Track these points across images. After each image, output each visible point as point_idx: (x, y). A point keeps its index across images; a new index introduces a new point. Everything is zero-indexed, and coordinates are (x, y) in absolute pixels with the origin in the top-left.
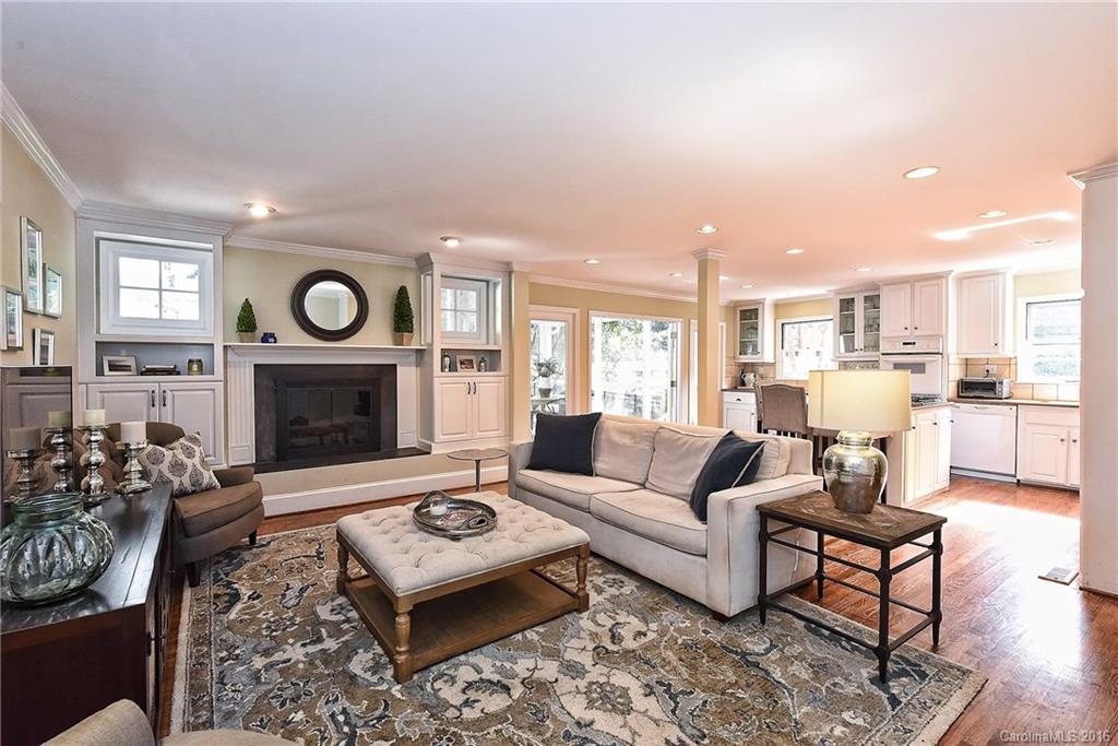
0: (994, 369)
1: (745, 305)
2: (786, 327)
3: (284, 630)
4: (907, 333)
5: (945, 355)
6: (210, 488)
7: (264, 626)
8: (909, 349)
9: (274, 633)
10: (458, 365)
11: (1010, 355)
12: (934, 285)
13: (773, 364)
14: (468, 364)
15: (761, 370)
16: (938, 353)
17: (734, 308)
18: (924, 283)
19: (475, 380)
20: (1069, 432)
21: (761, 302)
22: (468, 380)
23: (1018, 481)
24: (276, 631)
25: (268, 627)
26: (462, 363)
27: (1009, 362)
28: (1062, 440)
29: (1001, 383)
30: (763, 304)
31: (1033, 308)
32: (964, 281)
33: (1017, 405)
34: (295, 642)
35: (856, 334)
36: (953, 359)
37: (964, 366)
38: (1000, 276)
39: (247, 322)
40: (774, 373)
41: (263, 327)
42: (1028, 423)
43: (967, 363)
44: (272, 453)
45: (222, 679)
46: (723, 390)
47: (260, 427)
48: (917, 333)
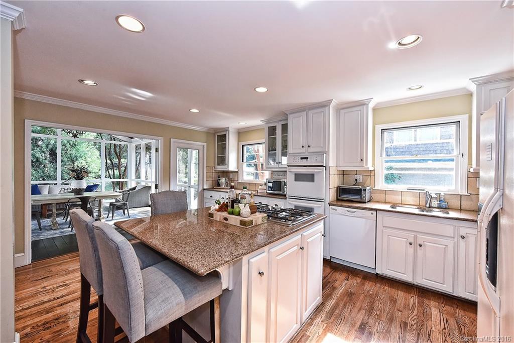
0: (360, 178)
1: (221, 132)
2: (245, 147)
4: (304, 150)
5: (328, 168)
8: (304, 162)
11: (371, 168)
12: (321, 112)
13: (237, 172)
15: (231, 176)
16: (322, 166)
17: (214, 134)
18: (315, 111)
20: (416, 237)
21: (227, 130)
23: (377, 274)
27: (370, 173)
28: (411, 244)
29: (365, 190)
30: (229, 131)
31: (386, 133)
32: (342, 111)
33: (376, 210)
35: (277, 152)
36: (333, 171)
37: (341, 176)
38: (365, 106)
40: (238, 179)
42: (384, 227)
43: (344, 173)
46: (204, 190)
48: (311, 150)
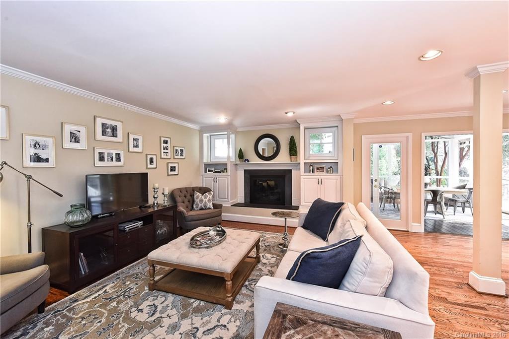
6: (210, 209)
10: (316, 170)
14: (321, 169)
19: (322, 177)
22: (319, 177)
26: (317, 169)
39: (241, 155)
41: (246, 157)
44: (249, 200)
47: (246, 191)
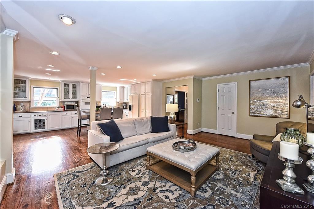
3: (224, 199)
7: (228, 206)
9: (228, 200)
24: (226, 200)
25: (227, 204)
34: (226, 192)
45: (251, 198)
